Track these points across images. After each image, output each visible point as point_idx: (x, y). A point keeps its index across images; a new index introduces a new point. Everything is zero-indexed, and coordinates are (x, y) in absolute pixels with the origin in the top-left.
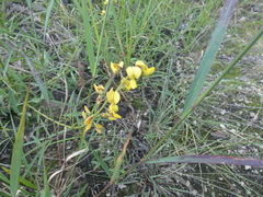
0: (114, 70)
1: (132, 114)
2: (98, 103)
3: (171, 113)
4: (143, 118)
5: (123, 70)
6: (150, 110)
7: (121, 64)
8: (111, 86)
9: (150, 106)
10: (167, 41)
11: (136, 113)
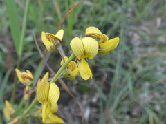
0: (48, 44)
1: (77, 100)
2: (26, 97)
3: (127, 98)
4: (92, 105)
5: (64, 44)
6: (100, 94)
7: (60, 35)
8: (45, 71)
9: (100, 90)
10: (116, 9)
11: (82, 99)
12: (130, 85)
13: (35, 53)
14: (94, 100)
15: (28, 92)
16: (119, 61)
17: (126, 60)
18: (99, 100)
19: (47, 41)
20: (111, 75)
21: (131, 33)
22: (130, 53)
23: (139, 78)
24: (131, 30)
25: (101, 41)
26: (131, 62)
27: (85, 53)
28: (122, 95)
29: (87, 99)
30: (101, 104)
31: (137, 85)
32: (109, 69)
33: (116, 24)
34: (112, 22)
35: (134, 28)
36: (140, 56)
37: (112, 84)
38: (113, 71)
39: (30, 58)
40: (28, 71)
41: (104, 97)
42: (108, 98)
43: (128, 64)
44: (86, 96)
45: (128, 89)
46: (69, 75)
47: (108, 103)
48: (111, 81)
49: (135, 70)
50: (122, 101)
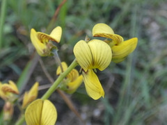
0: (40, 47)
12: (145, 93)
13: (15, 49)
14: (97, 113)
15: (9, 109)
16: (131, 60)
17: (140, 58)
18: (103, 113)
19: (39, 42)
20: (120, 79)
21: (146, 21)
22: (145, 48)
23: (158, 82)
24: (146, 16)
25: (113, 43)
26: (147, 61)
27: (93, 63)
28: (136, 107)
29: (87, 112)
30: (106, 119)
31: (156, 92)
32: (117, 71)
33: (125, 8)
34: (120, 5)
35: (149, 13)
36: (159, 53)
37: (122, 92)
38: (122, 73)
39: (7, 55)
40: (11, 82)
41: (110, 109)
42: (115, 110)
43: (143, 64)
44: (85, 108)
45: (143, 98)
46: (68, 87)
47: (116, 118)
48: (120, 87)
49: (152, 71)
50: (135, 114)
